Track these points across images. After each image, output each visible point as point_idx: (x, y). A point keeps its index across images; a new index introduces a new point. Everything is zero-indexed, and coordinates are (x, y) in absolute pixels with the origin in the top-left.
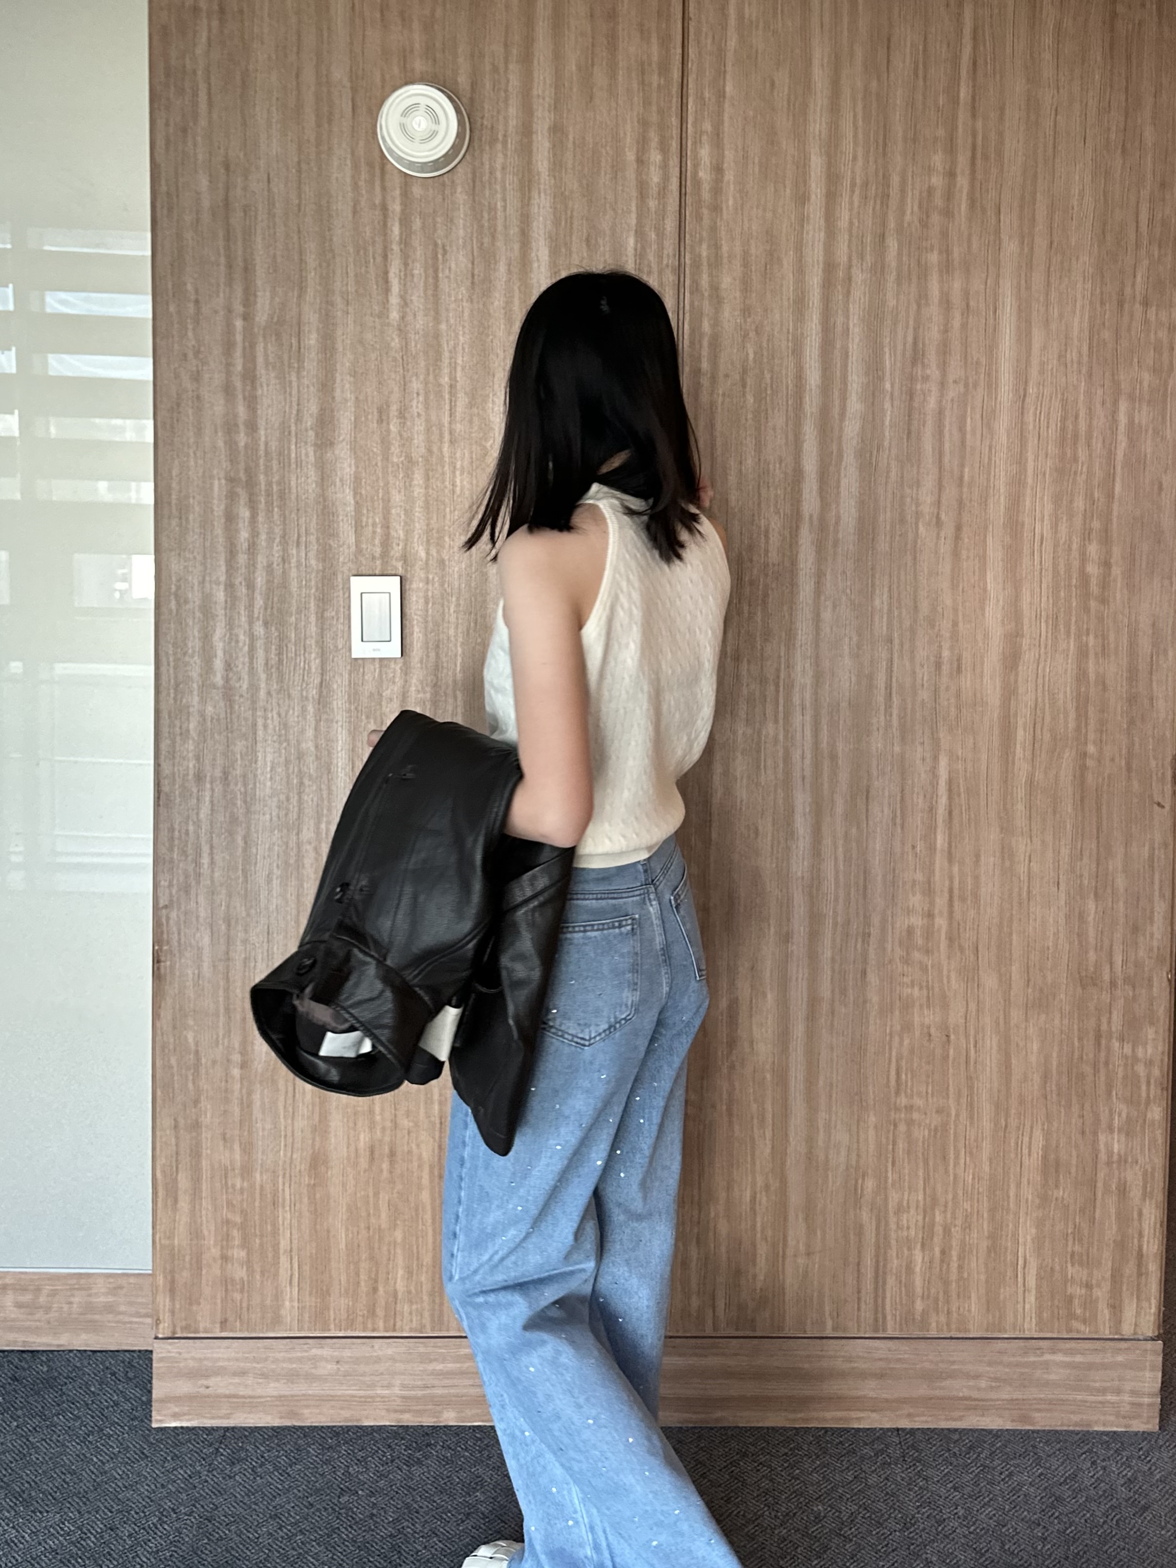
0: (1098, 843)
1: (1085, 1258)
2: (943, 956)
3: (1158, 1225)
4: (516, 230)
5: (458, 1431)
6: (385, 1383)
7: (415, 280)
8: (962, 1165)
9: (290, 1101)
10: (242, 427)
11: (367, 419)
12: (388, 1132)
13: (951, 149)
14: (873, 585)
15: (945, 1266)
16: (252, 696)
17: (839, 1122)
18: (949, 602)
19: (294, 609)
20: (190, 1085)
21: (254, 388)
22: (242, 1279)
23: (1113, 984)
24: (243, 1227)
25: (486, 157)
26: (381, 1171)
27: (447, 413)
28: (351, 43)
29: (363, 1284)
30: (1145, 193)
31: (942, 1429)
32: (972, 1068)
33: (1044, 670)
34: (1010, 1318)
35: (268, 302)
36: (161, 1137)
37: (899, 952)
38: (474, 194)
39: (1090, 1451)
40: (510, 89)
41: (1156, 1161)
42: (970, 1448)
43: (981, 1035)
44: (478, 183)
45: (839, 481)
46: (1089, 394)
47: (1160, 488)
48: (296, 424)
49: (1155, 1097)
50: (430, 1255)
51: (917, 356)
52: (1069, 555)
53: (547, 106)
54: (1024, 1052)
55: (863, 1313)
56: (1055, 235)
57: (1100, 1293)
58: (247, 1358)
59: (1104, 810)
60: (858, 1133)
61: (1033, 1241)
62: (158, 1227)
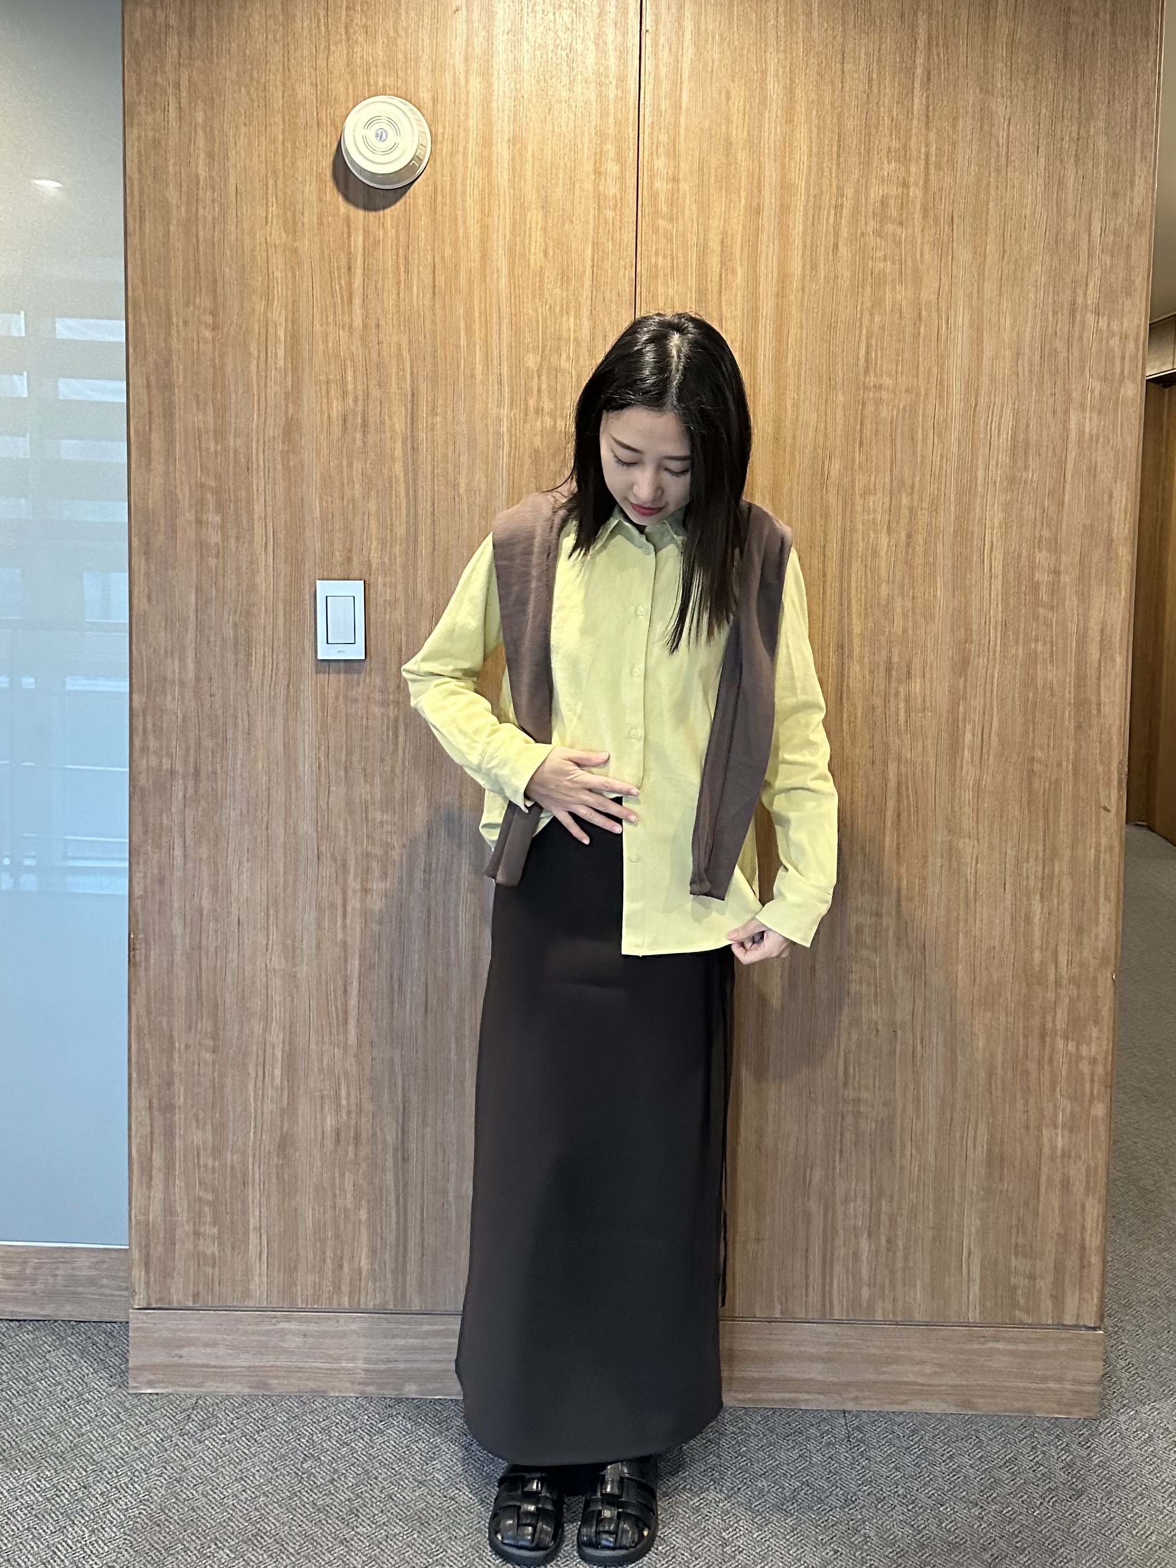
0: (1045, 846)
1: (1029, 1250)
2: (891, 954)
3: (1101, 1219)
4: (477, 240)
5: (420, 1404)
6: (350, 1356)
8: (908, 1157)
9: (260, 1084)
12: (353, 1116)
13: (904, 159)
16: (223, 696)
17: (788, 1114)
18: (899, 609)
19: (262, 611)
20: (165, 1068)
21: (223, 396)
22: (213, 1254)
23: (1058, 983)
24: (214, 1205)
26: (347, 1153)
28: (317, 58)
29: (328, 1260)
30: (1097, 202)
31: (887, 1412)
32: (918, 1064)
33: (993, 677)
34: (954, 1307)
36: (137, 1118)
37: (848, 949)
39: (1032, 1436)
40: (471, 102)
42: (913, 1431)
43: (927, 1032)
46: (1040, 403)
47: (1111, 497)
48: (264, 432)
49: (1099, 1095)
50: (394, 1234)
51: (869, 365)
52: (1019, 562)
53: (506, 119)
54: (969, 1049)
55: (810, 1299)
56: (1007, 242)
57: (1042, 1284)
58: (218, 1330)
59: (1051, 815)
60: (807, 1123)
61: (977, 1232)
62: (133, 1204)
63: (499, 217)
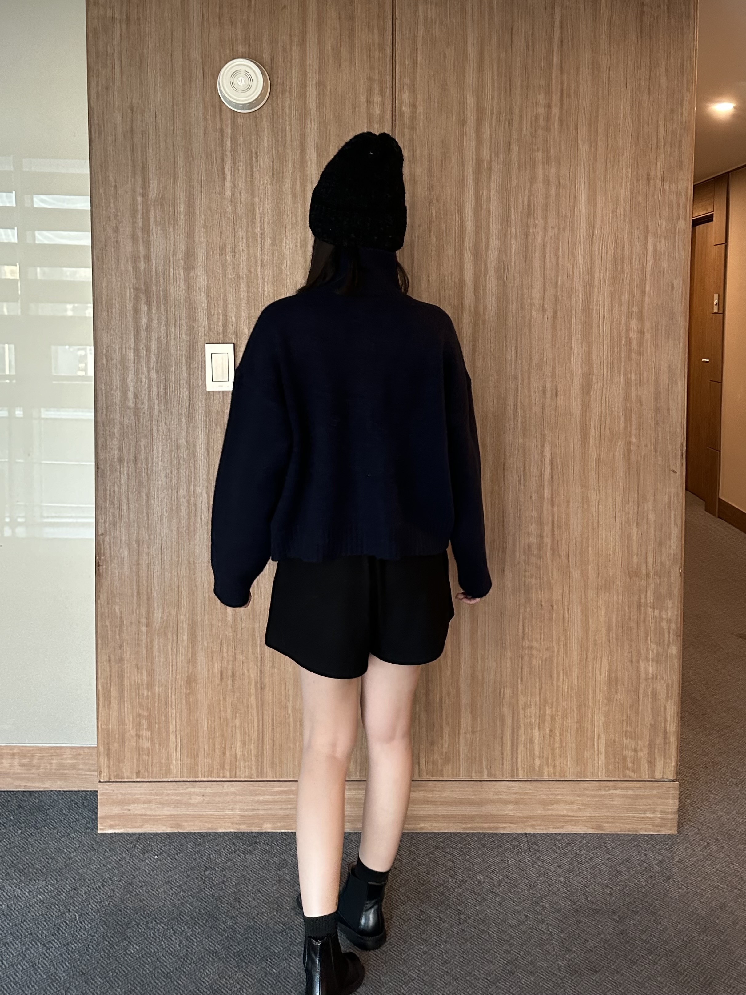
0: (638, 494)
1: (634, 734)
2: (549, 561)
3: (676, 715)
4: (298, 142)
5: (272, 835)
6: (231, 807)
7: (240, 173)
8: (561, 680)
9: (175, 645)
10: (142, 259)
11: (213, 252)
12: (231, 663)
13: (548, 92)
14: (506, 346)
15: (552, 739)
16: (150, 413)
17: (490, 656)
18: (550, 356)
19: (173, 363)
20: (118, 637)
21: (149, 236)
22: (148, 749)
23: (648, 575)
24: (148, 718)
25: (279, 101)
26: (227, 685)
27: (259, 249)
28: (202, 37)
29: (217, 750)
30: (662, 116)
31: (552, 834)
32: (566, 625)
33: (606, 395)
34: (590, 769)
35: (156, 187)
36: (101, 668)
37: (523, 557)
38: (273, 123)
39: (638, 845)
40: (293, 61)
41: (674, 678)
42: (568, 844)
43: (571, 606)
44: (275, 116)
45: (485, 286)
46: (631, 233)
47: (673, 288)
48: (173, 256)
49: (673, 640)
50: (256, 733)
51: (530, 212)
52: (619, 327)
53: (314, 70)
54: (596, 615)
55: (505, 767)
56: (610, 141)
57: (642, 754)
58: (151, 793)
59: (642, 475)
60: (501, 662)
61: (603, 724)
62: (100, 718)
63: (311, 128)
